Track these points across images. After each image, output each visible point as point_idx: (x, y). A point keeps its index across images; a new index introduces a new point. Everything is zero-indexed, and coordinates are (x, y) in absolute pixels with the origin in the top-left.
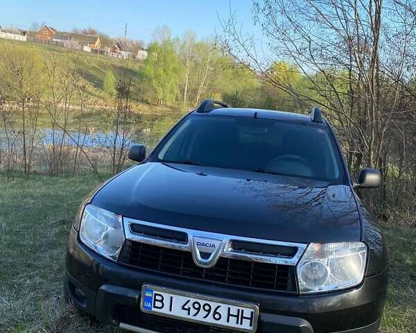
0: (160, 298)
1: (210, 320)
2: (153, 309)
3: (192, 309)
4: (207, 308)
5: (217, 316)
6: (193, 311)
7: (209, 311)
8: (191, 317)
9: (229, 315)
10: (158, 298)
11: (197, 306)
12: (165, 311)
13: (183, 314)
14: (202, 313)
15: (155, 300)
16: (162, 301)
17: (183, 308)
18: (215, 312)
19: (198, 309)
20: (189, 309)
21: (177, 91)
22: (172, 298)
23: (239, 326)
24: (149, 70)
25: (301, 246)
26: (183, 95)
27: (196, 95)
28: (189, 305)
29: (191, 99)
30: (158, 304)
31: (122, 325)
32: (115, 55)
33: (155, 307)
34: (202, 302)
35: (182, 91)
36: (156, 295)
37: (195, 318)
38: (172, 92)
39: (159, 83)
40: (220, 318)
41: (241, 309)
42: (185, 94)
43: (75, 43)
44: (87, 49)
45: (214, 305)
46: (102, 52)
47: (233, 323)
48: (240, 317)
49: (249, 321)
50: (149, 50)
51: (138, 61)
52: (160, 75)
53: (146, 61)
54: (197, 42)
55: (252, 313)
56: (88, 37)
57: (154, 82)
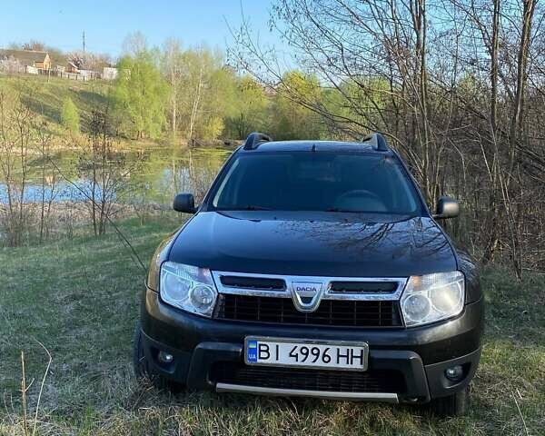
0: (265, 348)
1: (319, 363)
2: (259, 361)
3: (300, 355)
4: (315, 351)
5: (326, 359)
6: (301, 357)
7: (318, 355)
8: (299, 363)
9: (339, 356)
10: (262, 348)
11: (304, 351)
12: (271, 361)
13: (291, 362)
14: (311, 357)
15: (260, 351)
16: (267, 351)
17: (291, 355)
18: (324, 355)
19: (307, 354)
20: (296, 356)
21: (162, 118)
22: (277, 346)
23: (349, 366)
24: (123, 92)
25: (402, 280)
26: (172, 123)
27: (189, 122)
28: (297, 351)
29: (182, 128)
30: (264, 355)
31: (219, 385)
32: (72, 76)
33: (260, 358)
34: (310, 347)
35: (170, 118)
36: (260, 345)
37: (302, 364)
38: (155, 120)
39: (137, 109)
40: (329, 361)
41: (350, 348)
42: (174, 121)
43: (16, 64)
44: (32, 70)
45: (322, 348)
46: (54, 74)
47: (343, 364)
48: (349, 357)
49: (359, 359)
50: (119, 67)
51: (105, 82)
52: (137, 99)
53: (117, 82)
54: (183, 52)
55: (362, 351)
56: (32, 54)
57: (131, 109)
